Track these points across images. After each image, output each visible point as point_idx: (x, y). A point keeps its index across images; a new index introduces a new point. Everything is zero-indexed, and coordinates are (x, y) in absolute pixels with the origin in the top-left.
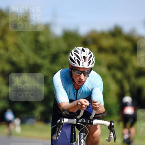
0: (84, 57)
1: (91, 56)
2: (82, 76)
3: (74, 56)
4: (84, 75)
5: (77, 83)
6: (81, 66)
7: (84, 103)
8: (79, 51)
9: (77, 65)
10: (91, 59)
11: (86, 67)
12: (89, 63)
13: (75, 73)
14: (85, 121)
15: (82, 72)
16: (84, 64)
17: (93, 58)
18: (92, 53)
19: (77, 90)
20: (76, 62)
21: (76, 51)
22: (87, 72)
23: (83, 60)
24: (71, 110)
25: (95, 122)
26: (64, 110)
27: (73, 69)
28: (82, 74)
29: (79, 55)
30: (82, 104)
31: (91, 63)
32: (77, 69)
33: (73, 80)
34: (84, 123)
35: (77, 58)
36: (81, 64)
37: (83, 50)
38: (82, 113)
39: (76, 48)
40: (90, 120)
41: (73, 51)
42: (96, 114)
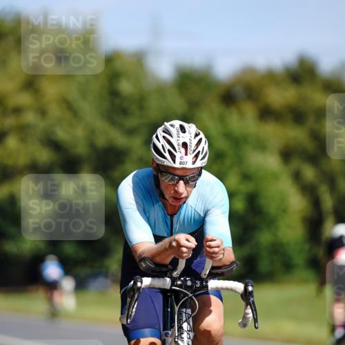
0: (185, 145)
1: (200, 140)
3: (163, 142)
6: (177, 165)
8: (173, 131)
9: (168, 162)
10: (200, 148)
11: (190, 165)
12: (197, 156)
15: (181, 178)
16: (184, 161)
17: (204, 146)
18: (202, 135)
20: (167, 155)
21: (166, 131)
22: (190, 178)
23: (183, 150)
24: (158, 260)
26: (143, 259)
27: (161, 170)
28: (181, 182)
29: (173, 141)
31: (200, 156)
35: (168, 147)
36: (178, 160)
37: (183, 129)
39: (167, 124)
40: (202, 280)
41: (160, 132)
42: (213, 268)
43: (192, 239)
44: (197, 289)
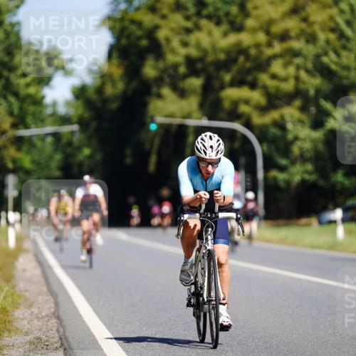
0: (211, 147)
1: (220, 144)
2: (210, 168)
3: (201, 145)
4: (213, 166)
5: (205, 174)
6: (207, 157)
7: (203, 196)
8: (206, 139)
9: (203, 155)
10: (219, 149)
11: (214, 157)
12: (218, 152)
13: (202, 165)
14: (209, 215)
15: (210, 163)
16: (211, 155)
17: (222, 147)
18: (221, 141)
19: (206, 181)
20: (202, 152)
21: (202, 139)
22: (215, 163)
23: (211, 149)
24: (192, 205)
25: (221, 215)
26: (185, 205)
27: (200, 160)
28: (210, 166)
29: (206, 145)
30: (201, 197)
31: (220, 152)
32: (203, 160)
33: (201, 172)
34: (208, 218)
35: (203, 148)
36: (208, 155)
37: (211, 138)
38: (203, 207)
39: (203, 135)
40: (215, 213)
41: (199, 139)
42: (220, 207)
43: (207, 194)
44: (213, 218)
